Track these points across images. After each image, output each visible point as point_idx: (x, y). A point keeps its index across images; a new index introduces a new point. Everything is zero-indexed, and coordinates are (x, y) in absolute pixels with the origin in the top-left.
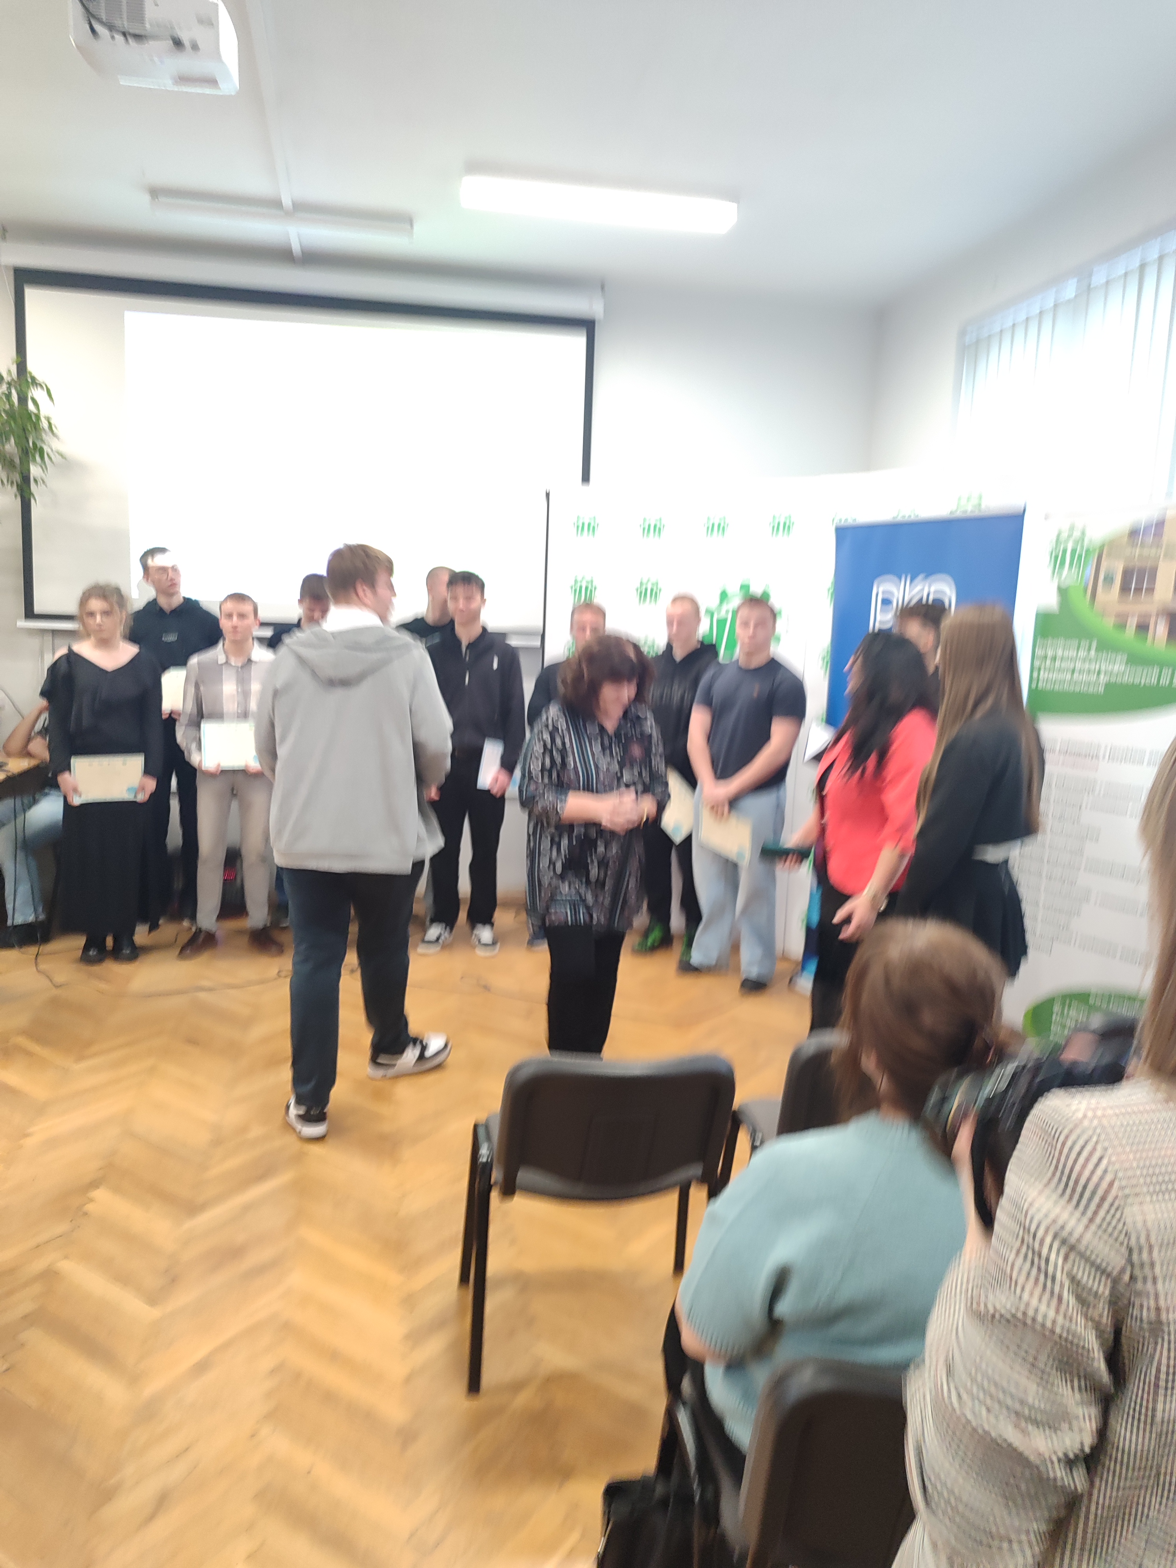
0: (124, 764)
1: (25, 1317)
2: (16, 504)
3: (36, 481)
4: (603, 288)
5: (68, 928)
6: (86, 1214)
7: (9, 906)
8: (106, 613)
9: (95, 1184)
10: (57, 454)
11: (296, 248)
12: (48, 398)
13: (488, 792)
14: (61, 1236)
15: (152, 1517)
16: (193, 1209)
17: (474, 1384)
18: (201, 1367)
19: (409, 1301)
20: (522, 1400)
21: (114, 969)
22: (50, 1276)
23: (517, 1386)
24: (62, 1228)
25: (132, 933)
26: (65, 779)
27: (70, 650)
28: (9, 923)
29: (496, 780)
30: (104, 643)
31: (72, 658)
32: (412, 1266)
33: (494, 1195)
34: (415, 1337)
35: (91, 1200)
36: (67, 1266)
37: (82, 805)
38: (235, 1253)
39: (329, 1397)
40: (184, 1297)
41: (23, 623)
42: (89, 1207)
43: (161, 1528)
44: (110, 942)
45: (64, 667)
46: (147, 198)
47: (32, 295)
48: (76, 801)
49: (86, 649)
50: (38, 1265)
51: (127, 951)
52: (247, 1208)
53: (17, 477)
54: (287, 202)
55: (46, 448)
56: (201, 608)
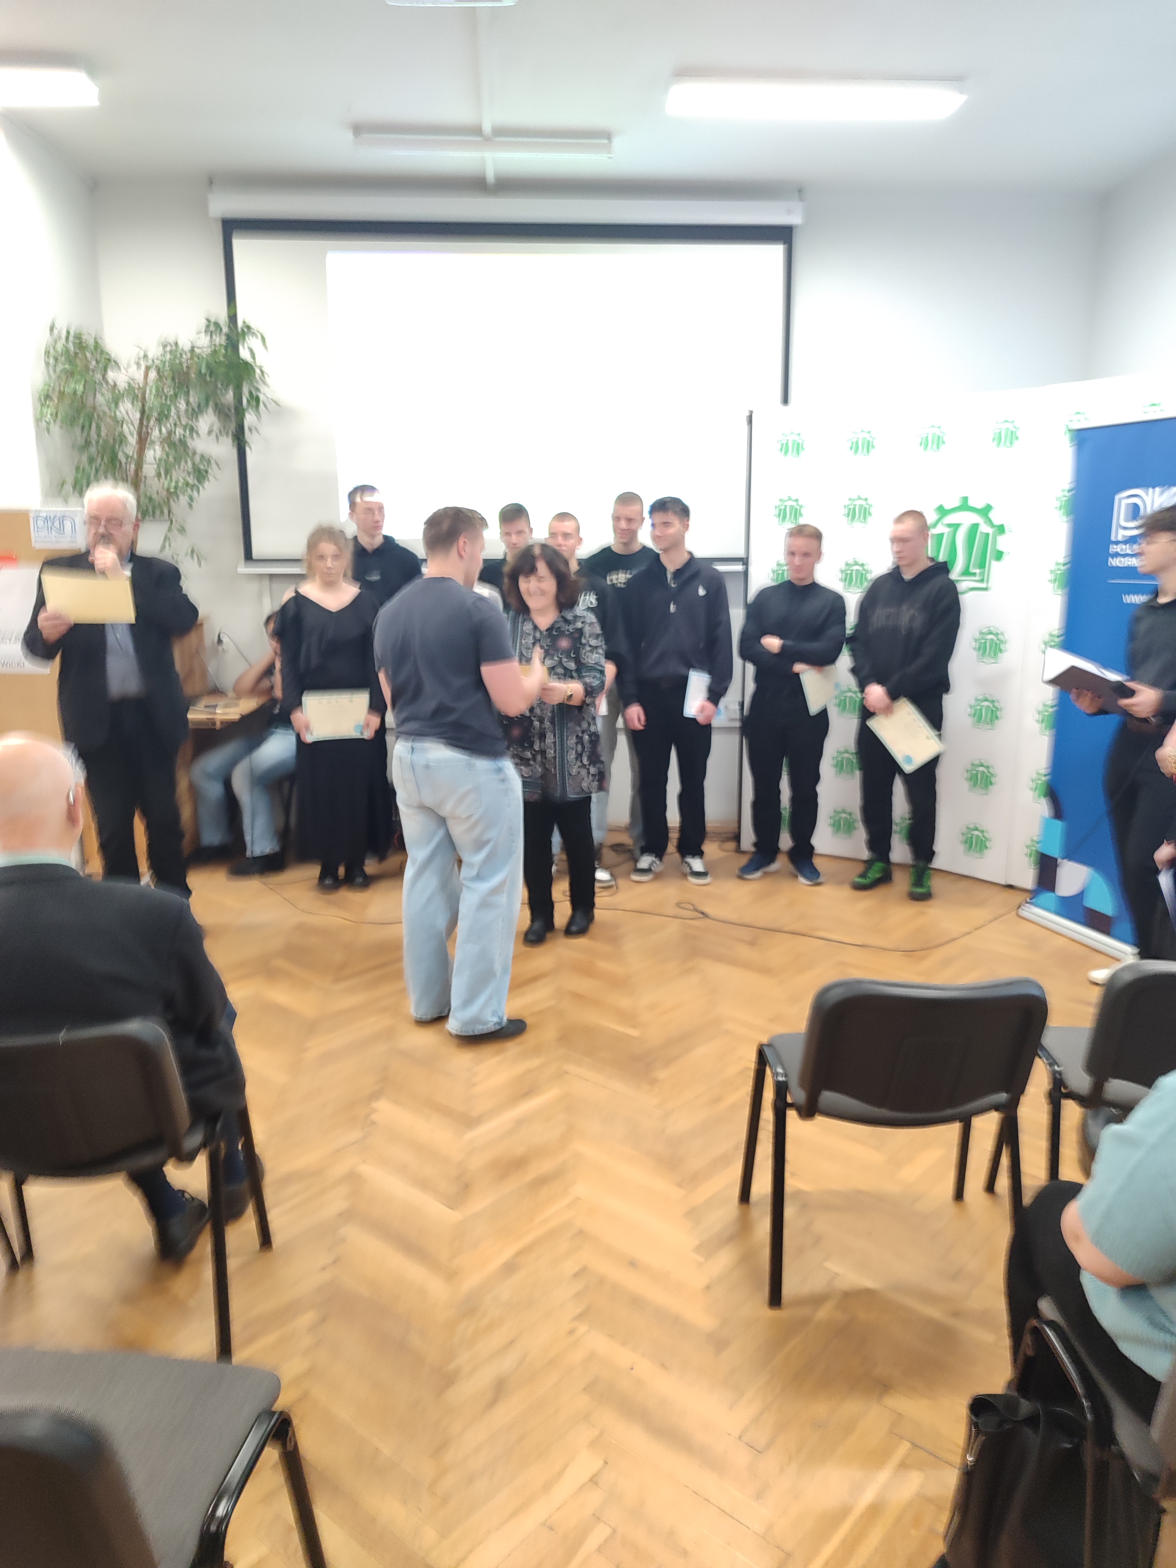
0: (351, 701)
1: (341, 1215)
2: (234, 453)
3: (250, 430)
4: (800, 191)
5: (304, 857)
6: (373, 1123)
7: (248, 839)
8: (336, 557)
9: (375, 1096)
10: (271, 401)
11: (490, 176)
12: (263, 347)
13: (693, 720)
14: (355, 1142)
15: (494, 1402)
16: (468, 1121)
17: (775, 1298)
18: (510, 1268)
19: (693, 1214)
20: (823, 1313)
21: (349, 896)
22: (353, 1178)
23: (817, 1300)
24: (355, 1135)
25: (363, 864)
26: (297, 717)
27: (297, 592)
28: (248, 854)
29: (702, 709)
30: (329, 584)
31: (300, 600)
32: (692, 1180)
33: (792, 1115)
34: (707, 1249)
35: (375, 1111)
36: (369, 1170)
37: (315, 743)
38: (519, 1163)
39: (637, 1302)
40: (479, 1203)
41: (244, 569)
42: (374, 1117)
43: (504, 1413)
44: (341, 871)
45: (291, 612)
46: (350, 135)
47: (241, 245)
48: (309, 738)
49: (312, 591)
50: (341, 1169)
51: (359, 880)
52: (520, 1122)
53: (233, 426)
54: (487, 128)
55: (262, 397)
56: (398, 545)
